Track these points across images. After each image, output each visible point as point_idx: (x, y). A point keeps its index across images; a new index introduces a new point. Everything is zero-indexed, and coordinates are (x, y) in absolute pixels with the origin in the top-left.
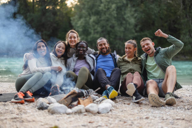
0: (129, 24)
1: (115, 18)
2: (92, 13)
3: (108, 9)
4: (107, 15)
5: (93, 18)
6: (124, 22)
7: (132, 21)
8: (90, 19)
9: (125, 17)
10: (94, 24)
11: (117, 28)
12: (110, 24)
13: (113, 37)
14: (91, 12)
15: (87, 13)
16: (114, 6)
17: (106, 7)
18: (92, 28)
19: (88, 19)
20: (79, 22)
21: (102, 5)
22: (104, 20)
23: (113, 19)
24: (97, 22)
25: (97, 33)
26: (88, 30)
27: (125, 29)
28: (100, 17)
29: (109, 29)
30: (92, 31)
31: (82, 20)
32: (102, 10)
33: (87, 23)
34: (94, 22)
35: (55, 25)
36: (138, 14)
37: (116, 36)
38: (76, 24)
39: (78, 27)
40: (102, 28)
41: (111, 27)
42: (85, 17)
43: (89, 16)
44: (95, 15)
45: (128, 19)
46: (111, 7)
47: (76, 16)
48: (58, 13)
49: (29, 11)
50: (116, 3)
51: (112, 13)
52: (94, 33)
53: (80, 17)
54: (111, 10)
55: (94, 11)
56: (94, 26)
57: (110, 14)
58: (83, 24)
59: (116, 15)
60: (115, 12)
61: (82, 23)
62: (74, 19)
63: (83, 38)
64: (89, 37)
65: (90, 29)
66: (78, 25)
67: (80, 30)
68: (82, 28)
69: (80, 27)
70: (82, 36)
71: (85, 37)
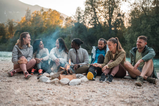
1: (150, 33)
2: (136, 30)
3: (146, 28)
4: (145, 31)
8: (135, 34)
10: (136, 36)
15: (132, 31)
16: (149, 26)
17: (145, 26)
19: (133, 34)
20: (128, 36)
21: (142, 25)
26: (133, 40)
27: (157, 39)
28: (141, 33)
31: (129, 34)
32: (142, 28)
33: (132, 36)
34: (137, 35)
39: (127, 38)
42: (131, 33)
43: (134, 32)
46: (147, 26)
47: (126, 33)
48: (119, 32)
50: (151, 24)
51: (148, 30)
53: (129, 33)
54: (147, 28)
55: (137, 29)
58: (130, 37)
59: (150, 31)
60: (150, 29)
62: (125, 34)
63: (130, 45)
64: (133, 44)
65: (134, 40)
66: (127, 37)
67: (128, 40)
68: (129, 39)
69: (128, 39)
70: (130, 44)
71: (131, 45)
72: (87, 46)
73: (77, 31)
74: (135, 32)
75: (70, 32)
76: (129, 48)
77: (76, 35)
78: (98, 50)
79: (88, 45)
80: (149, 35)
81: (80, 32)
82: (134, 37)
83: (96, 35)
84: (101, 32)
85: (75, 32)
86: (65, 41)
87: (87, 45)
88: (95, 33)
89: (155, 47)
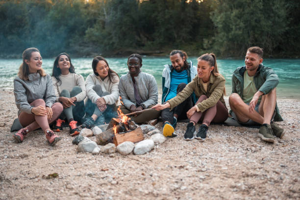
0: (279, 17)
1: (260, 10)
2: (234, 6)
4: (251, 8)
5: (235, 12)
6: (272, 15)
7: (283, 13)
8: (232, 13)
9: (273, 8)
10: (236, 18)
11: (263, 23)
12: (255, 18)
13: (259, 32)
14: (232, 5)
15: (228, 6)
18: (234, 23)
19: (229, 13)
20: (219, 17)
22: (248, 13)
23: (259, 12)
24: (239, 17)
25: (240, 29)
26: (229, 26)
27: (274, 22)
28: (243, 10)
29: (253, 23)
30: (234, 27)
31: (222, 14)
32: (246, 2)
33: (228, 17)
34: (236, 16)
35: (196, 21)
36: (290, 3)
37: (262, 31)
38: (216, 19)
39: (218, 23)
40: (245, 24)
41: (256, 21)
42: (226, 11)
43: (230, 10)
44: (237, 9)
45: (277, 11)
47: (216, 11)
49: (167, 7)
51: (258, 4)
52: (236, 30)
53: (220, 12)
56: (236, 21)
57: (255, 6)
58: (223, 19)
59: (262, 7)
60: (261, 3)
61: (221, 18)
62: (214, 14)
63: (224, 36)
64: (230, 34)
65: (231, 25)
66: (218, 21)
67: (220, 26)
68: (222, 24)
69: (220, 23)
70: (223, 33)
71: (226, 34)
72: (139, 39)
73: (119, 10)
74: (232, 9)
75: (103, 11)
76: (222, 41)
77: (116, 17)
78: (174, 71)
79: (141, 35)
80: (260, 15)
81: (125, 11)
82: (230, 19)
83: (157, 16)
84: (167, 10)
85: (114, 12)
86: (96, 30)
87: (140, 37)
88: (154, 12)
89: (270, 37)
